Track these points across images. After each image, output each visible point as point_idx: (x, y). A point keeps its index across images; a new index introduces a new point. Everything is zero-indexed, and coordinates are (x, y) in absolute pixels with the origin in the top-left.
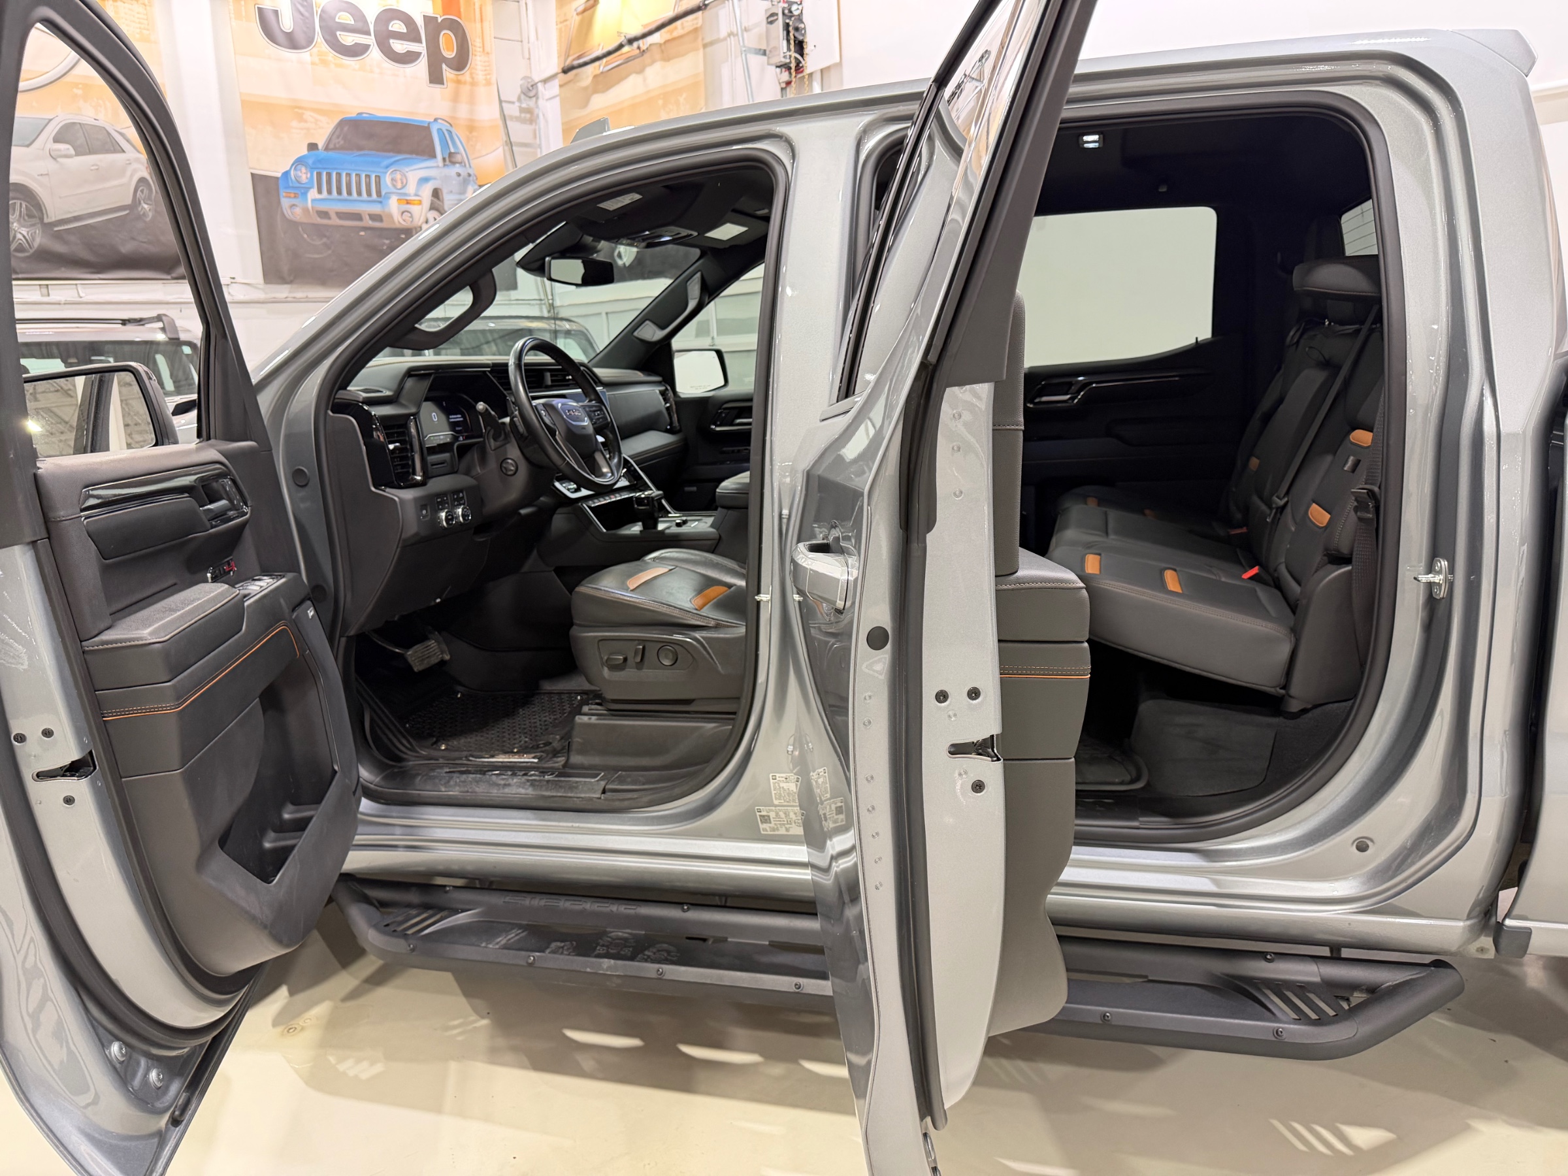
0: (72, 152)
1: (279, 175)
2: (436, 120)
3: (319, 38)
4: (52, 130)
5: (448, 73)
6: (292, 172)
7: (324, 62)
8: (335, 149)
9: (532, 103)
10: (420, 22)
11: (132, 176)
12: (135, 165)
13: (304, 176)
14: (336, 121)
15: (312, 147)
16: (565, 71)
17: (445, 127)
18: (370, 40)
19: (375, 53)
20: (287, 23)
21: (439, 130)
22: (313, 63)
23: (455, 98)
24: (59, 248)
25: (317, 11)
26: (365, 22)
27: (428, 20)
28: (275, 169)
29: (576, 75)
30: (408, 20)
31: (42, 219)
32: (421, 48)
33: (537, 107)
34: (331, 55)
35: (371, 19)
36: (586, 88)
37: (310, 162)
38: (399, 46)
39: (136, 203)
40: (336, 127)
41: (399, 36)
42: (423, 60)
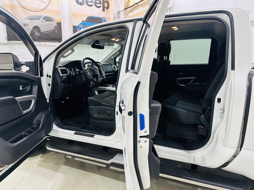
0: (45, 21)
1: (77, 26)
2: (103, 17)
3: (85, 3)
4: (42, 17)
5: (106, 10)
6: (79, 25)
8: (86, 22)
9: (119, 15)
10: (102, 1)
11: (54, 25)
12: (55, 24)
13: (81, 26)
14: (87, 17)
15: (83, 21)
16: (125, 9)
17: (104, 18)
18: (93, 4)
19: (94, 6)
20: (80, 1)
21: (104, 19)
22: (84, 7)
23: (107, 14)
24: (42, 36)
28: (77, 25)
29: (127, 10)
31: (40, 32)
32: (101, 5)
33: (120, 15)
34: (87, 6)
36: (128, 12)
37: (82, 24)
38: (98, 5)
39: (55, 29)
40: (87, 18)
41: (98, 3)
42: (102, 7)
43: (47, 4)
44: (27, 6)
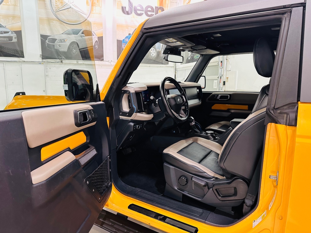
0: (85, 35)
3: (133, 12)
4: (81, 32)
10: (154, 8)
11: (95, 40)
14: (135, 29)
15: (130, 34)
19: (144, 15)
20: (127, 9)
22: (131, 17)
25: (133, 6)
27: (156, 7)
28: (122, 39)
30: (152, 8)
32: (154, 13)
34: (135, 16)
35: (144, 8)
37: (129, 37)
38: (149, 13)
39: (95, 45)
43: (88, 15)
44: (65, 18)
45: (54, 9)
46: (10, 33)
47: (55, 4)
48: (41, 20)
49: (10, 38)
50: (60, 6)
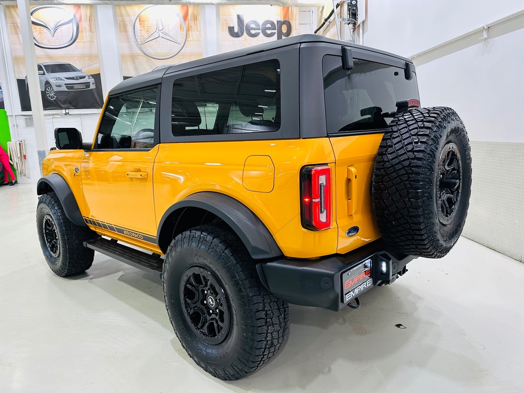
3: (245, 33)
5: (283, 38)
7: (246, 40)
10: (276, 23)
18: (260, 31)
19: (261, 35)
20: (236, 30)
22: (243, 41)
25: (245, 24)
26: (259, 26)
27: (278, 22)
30: (272, 24)
32: (276, 31)
34: (248, 37)
35: (261, 25)
38: (269, 32)
41: (269, 29)
42: (276, 35)
43: (182, 45)
44: (153, 52)
45: (138, 41)
46: (87, 77)
47: (139, 34)
48: (123, 58)
49: (88, 85)
50: (146, 36)
